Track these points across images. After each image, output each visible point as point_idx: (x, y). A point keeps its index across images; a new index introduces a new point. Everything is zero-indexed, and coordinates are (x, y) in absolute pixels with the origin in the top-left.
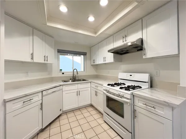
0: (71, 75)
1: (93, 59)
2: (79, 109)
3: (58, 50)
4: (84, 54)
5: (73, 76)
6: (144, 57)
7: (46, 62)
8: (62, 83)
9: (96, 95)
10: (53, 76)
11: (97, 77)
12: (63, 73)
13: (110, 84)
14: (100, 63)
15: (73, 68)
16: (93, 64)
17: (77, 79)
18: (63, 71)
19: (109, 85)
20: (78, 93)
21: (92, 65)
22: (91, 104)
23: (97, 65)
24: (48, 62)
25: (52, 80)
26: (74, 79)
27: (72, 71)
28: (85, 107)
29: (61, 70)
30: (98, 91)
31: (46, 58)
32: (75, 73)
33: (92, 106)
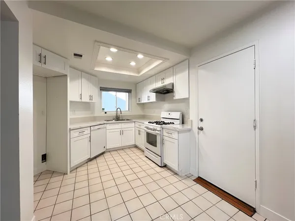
0: (114, 114)
1: (139, 97)
2: (123, 149)
3: (100, 87)
4: (129, 91)
5: (117, 116)
6: (174, 98)
7: (91, 101)
8: (105, 122)
9: (139, 134)
10: (95, 115)
11: (143, 117)
12: (106, 113)
13: (151, 123)
14: (145, 102)
15: (116, 107)
16: (138, 102)
17: (121, 119)
18: (105, 110)
19: (149, 122)
20: (122, 133)
21: (137, 104)
22: (135, 145)
23: (143, 104)
24: (93, 101)
25: (94, 119)
26: (118, 119)
27: (116, 110)
28: (129, 147)
29: (103, 109)
30: (141, 130)
31: (91, 97)
32: (119, 113)
33: (136, 147)
